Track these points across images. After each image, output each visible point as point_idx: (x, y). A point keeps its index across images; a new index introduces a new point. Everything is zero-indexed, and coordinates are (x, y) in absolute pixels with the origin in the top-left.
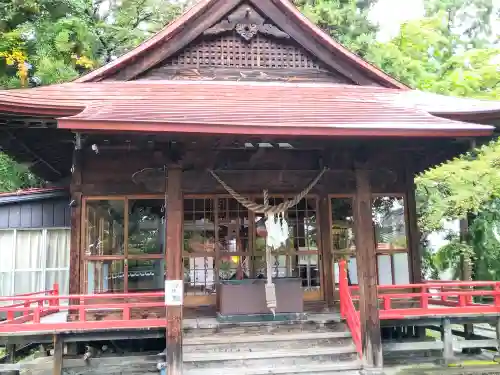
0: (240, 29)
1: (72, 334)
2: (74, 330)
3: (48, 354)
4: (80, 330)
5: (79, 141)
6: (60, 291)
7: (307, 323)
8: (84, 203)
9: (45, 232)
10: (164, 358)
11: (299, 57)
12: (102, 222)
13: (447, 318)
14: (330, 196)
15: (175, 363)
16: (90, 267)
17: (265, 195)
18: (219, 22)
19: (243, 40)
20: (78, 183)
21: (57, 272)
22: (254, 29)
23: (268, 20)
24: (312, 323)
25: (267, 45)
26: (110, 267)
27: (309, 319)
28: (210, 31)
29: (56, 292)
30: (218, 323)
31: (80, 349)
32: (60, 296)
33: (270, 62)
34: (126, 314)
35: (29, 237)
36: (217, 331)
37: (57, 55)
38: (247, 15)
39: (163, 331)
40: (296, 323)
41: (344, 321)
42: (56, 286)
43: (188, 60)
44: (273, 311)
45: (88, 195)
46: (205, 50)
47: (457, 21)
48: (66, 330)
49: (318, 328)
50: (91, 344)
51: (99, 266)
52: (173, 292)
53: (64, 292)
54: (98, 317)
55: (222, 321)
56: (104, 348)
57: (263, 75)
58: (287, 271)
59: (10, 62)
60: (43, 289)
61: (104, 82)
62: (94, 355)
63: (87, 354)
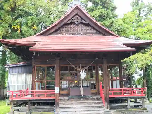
0: (75, 22)
1: (32, 100)
2: (33, 99)
3: (26, 106)
4: (34, 99)
5: (34, 53)
6: (29, 89)
7: (92, 98)
8: (35, 67)
9: (25, 74)
10: (55, 107)
11: (91, 29)
12: (40, 71)
13: (129, 97)
14: (99, 65)
15: (57, 108)
16: (37, 84)
17: (81, 65)
18: (70, 20)
19: (76, 25)
20: (34, 62)
21: (28, 85)
22: (79, 22)
23: (83, 19)
24: (93, 98)
25: (82, 26)
26: (42, 84)
27: (92, 97)
28: (68, 22)
29: (28, 90)
30: (69, 98)
31: (34, 104)
32: (29, 91)
33: (83, 30)
34: (46, 96)
35: (21, 75)
36: (68, 100)
37: (28, 27)
38: (77, 18)
39: (54, 100)
40: (89, 98)
41: (101, 98)
42: (28, 88)
43: (62, 30)
44: (82, 95)
45: (36, 65)
46: (66, 27)
47: (142, 12)
48: (31, 99)
49: (94, 99)
50: (37, 103)
51: (39, 83)
52: (57, 90)
53: (30, 90)
54: (39, 96)
55: (70, 97)
56: (40, 104)
57: (81, 33)
58: (87, 85)
59: (16, 28)
60: (24, 89)
61: (40, 36)
62: (38, 106)
63: (36, 105)
